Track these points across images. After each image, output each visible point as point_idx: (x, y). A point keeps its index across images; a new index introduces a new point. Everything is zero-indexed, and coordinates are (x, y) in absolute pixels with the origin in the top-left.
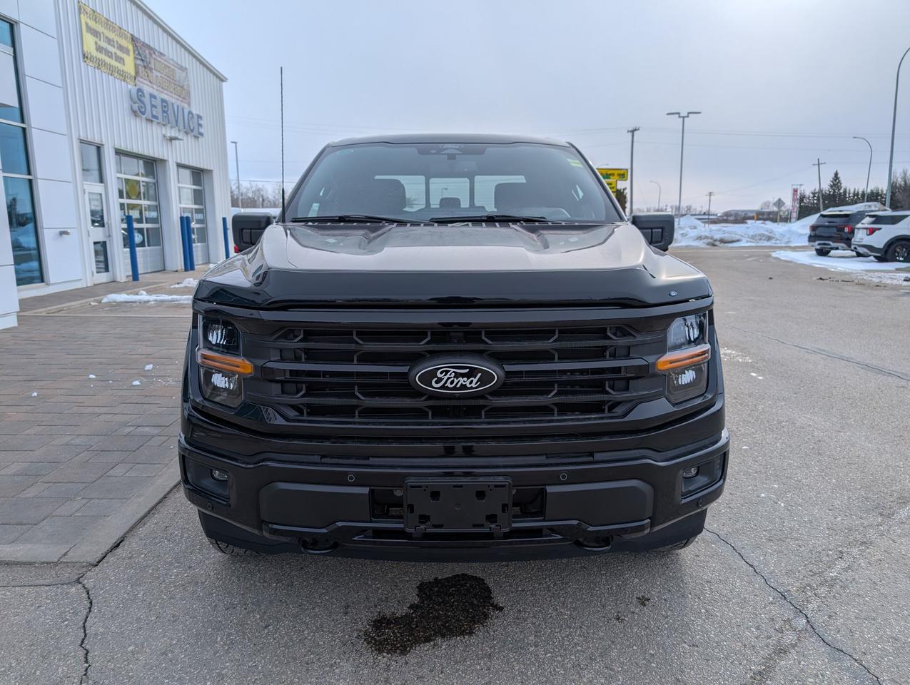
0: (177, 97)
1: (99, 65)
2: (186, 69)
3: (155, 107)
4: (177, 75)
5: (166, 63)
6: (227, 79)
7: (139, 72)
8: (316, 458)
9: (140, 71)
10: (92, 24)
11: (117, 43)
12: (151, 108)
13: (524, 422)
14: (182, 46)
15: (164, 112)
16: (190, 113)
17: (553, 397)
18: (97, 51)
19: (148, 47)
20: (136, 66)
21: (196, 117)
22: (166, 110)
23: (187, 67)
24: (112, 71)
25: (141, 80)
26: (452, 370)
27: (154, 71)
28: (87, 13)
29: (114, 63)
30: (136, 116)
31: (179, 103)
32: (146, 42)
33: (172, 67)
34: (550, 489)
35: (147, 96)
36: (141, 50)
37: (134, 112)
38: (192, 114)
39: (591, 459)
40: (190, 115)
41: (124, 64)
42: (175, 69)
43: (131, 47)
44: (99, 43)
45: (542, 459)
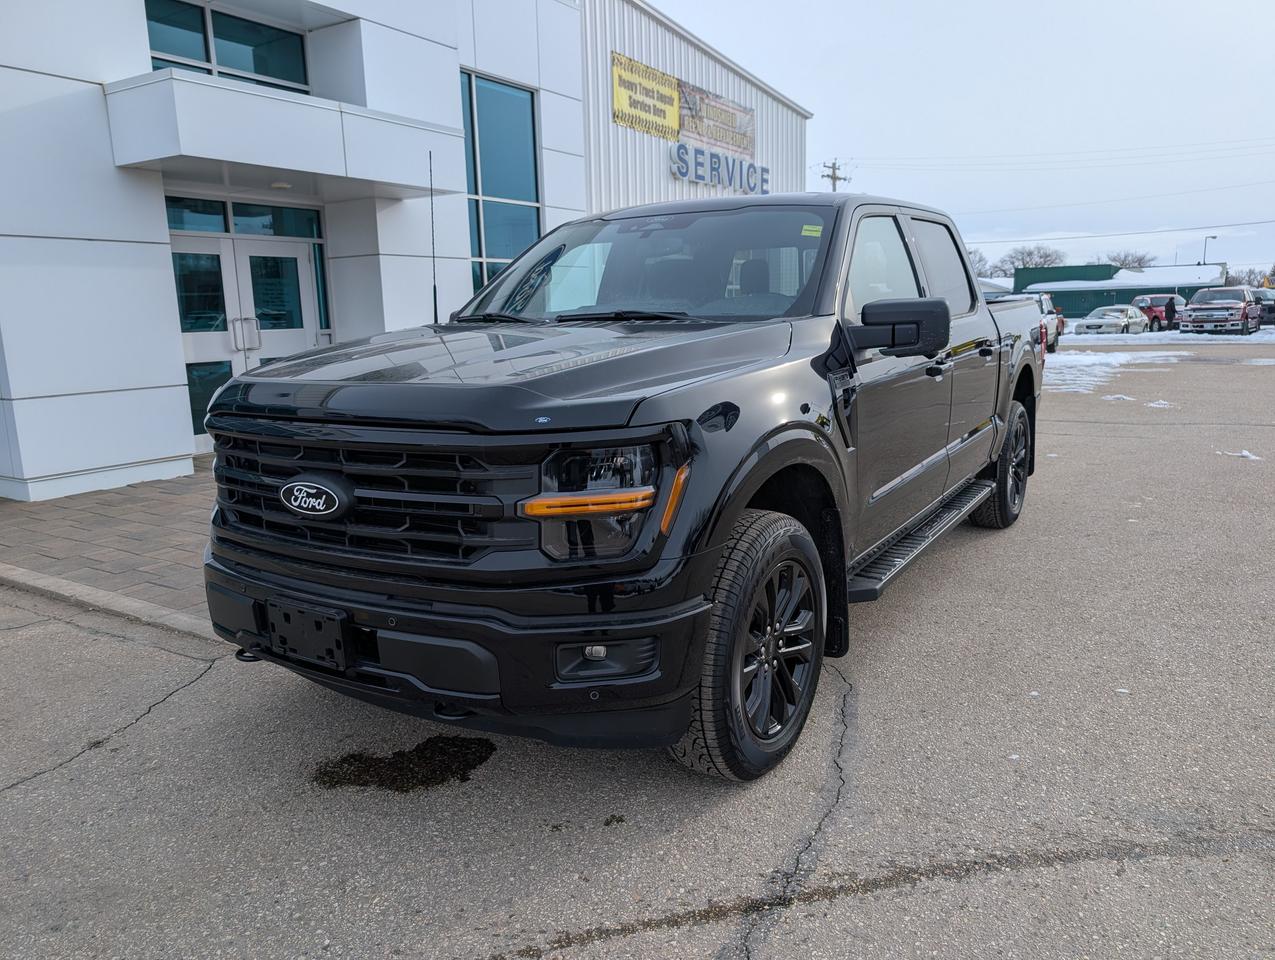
0: (735, 148)
1: (633, 122)
2: (752, 110)
3: (702, 165)
4: (738, 120)
5: (724, 107)
6: (812, 115)
7: (684, 124)
9: (686, 123)
10: (627, 76)
11: (658, 92)
12: (696, 167)
13: (372, 555)
14: (748, 81)
15: (713, 169)
16: (751, 166)
17: (404, 530)
18: (631, 106)
19: (701, 91)
20: (681, 118)
21: (759, 171)
22: (716, 166)
23: (754, 107)
24: (648, 127)
25: (688, 134)
26: (305, 489)
27: (705, 120)
28: (621, 64)
29: (651, 117)
30: (675, 179)
31: (737, 156)
32: (698, 85)
33: (731, 110)
34: (381, 633)
35: (691, 153)
36: (690, 96)
37: (674, 174)
38: (754, 168)
39: (429, 608)
40: (752, 170)
41: (665, 118)
42: (736, 112)
43: (675, 95)
44: (634, 97)
45: (383, 599)
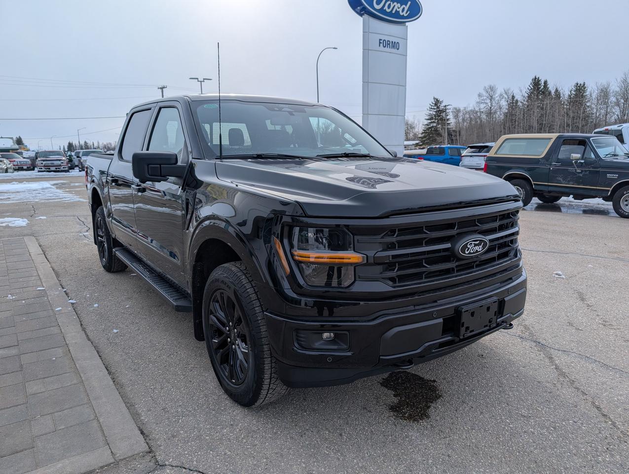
8: (412, 308)
17: (497, 251)
26: (473, 242)
